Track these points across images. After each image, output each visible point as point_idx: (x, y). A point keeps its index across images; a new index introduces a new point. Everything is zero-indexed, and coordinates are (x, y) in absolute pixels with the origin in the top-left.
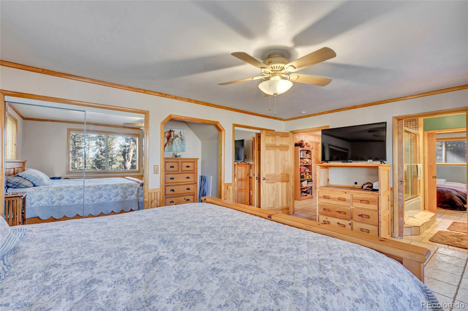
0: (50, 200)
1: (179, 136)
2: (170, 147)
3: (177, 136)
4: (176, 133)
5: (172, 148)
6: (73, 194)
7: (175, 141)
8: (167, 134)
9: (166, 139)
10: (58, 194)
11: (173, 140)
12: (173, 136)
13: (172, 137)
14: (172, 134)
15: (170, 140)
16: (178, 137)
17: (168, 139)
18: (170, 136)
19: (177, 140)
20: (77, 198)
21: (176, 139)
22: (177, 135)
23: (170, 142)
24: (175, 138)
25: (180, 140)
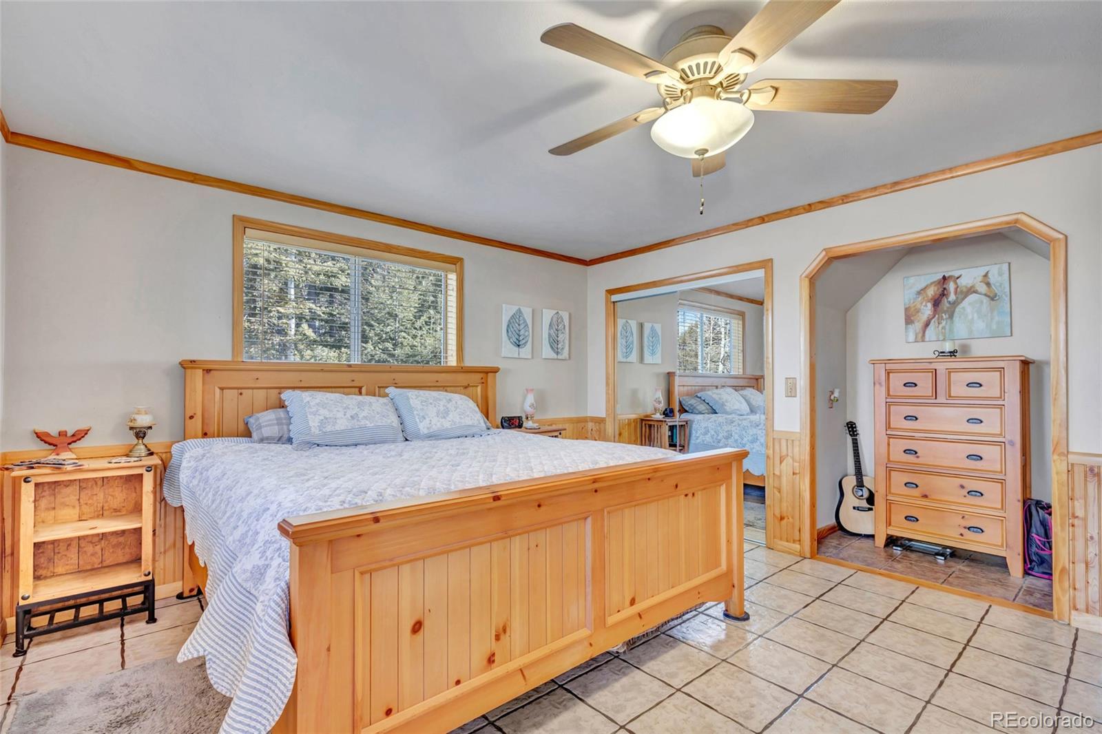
0: (716, 436)
1: (982, 288)
2: (944, 328)
3: (971, 290)
4: (965, 282)
5: (951, 330)
6: (744, 432)
7: (962, 305)
8: (931, 292)
9: (930, 305)
10: (726, 428)
11: (954, 304)
12: (956, 293)
13: (952, 297)
14: (951, 286)
15: (945, 304)
16: (976, 292)
17: (936, 303)
18: (944, 293)
19: (970, 304)
20: (748, 440)
21: (967, 300)
22: (972, 287)
23: (945, 312)
24: (960, 297)
25: (985, 300)
